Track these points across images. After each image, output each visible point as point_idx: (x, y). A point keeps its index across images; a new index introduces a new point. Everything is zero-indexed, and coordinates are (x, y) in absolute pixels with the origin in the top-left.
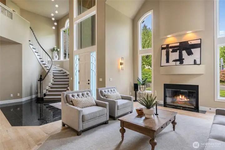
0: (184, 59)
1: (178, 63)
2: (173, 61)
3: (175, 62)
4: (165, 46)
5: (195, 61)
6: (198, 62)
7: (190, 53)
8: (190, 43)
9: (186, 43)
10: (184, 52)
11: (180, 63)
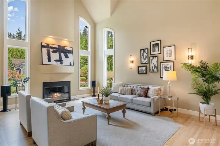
0: (63, 60)
1: (59, 63)
2: (54, 61)
3: (56, 62)
4: (45, 45)
5: (70, 63)
6: (72, 64)
7: (67, 57)
8: (66, 49)
9: (63, 47)
10: (62, 55)
11: (60, 64)
